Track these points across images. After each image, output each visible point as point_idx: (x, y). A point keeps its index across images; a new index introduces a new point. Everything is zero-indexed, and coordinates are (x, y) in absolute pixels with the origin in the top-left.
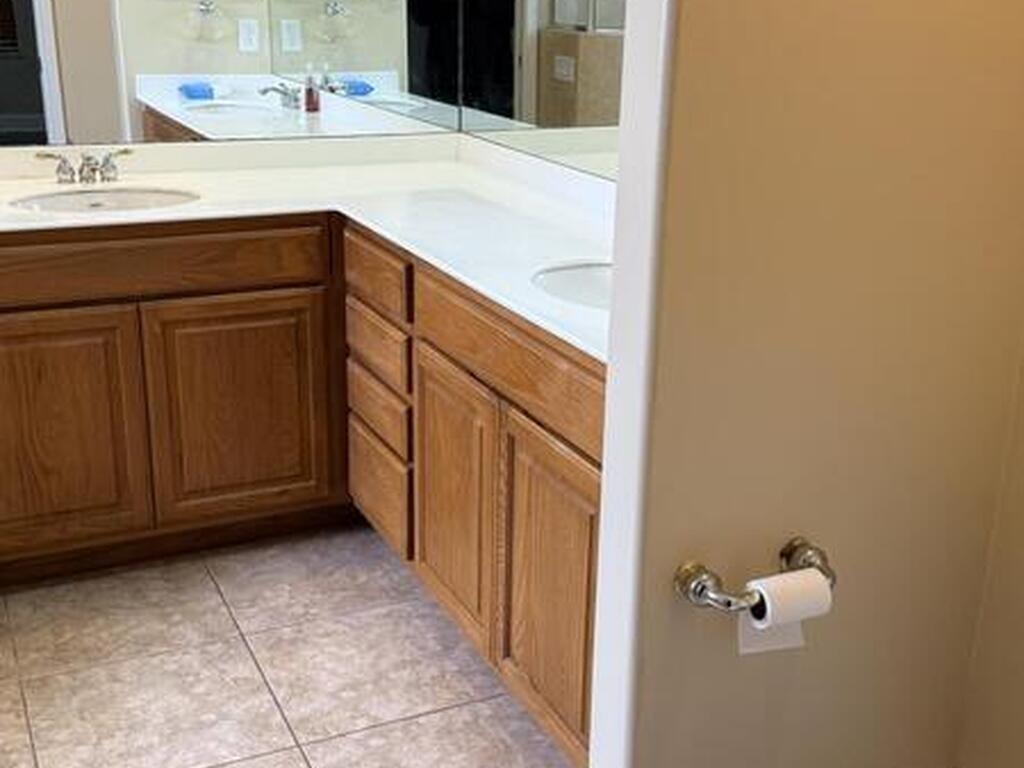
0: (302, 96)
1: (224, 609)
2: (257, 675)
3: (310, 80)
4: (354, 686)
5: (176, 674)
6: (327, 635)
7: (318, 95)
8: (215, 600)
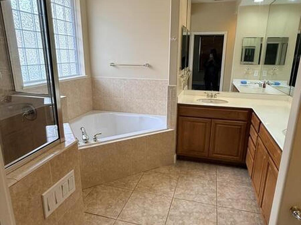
0: (263, 85)
1: (215, 175)
2: (216, 190)
3: (265, 82)
4: (232, 199)
5: (203, 184)
6: (232, 187)
7: (266, 85)
8: (215, 173)
